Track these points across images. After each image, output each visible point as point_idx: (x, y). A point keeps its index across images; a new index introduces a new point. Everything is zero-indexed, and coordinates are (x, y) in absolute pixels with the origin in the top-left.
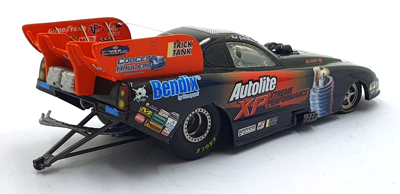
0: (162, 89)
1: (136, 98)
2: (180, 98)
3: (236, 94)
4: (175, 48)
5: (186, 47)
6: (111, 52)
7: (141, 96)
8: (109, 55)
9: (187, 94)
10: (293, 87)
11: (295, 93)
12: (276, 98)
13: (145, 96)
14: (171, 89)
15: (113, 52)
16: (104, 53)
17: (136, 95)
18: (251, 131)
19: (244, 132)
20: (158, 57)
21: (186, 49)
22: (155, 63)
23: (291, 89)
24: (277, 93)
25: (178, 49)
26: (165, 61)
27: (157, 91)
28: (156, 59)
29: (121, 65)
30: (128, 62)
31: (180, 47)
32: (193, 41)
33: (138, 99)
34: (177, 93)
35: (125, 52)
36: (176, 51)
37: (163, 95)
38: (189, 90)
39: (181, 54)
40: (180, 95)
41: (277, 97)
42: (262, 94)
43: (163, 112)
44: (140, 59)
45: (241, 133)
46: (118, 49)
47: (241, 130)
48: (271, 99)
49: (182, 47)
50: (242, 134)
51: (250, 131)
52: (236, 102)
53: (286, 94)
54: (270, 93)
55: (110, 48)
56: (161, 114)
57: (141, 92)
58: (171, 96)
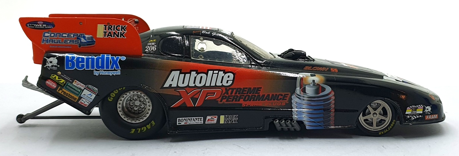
0: (75, 62)
1: (47, 65)
2: (96, 73)
3: (172, 80)
4: (105, 30)
5: (119, 30)
6: (37, 26)
7: (51, 64)
8: (35, 28)
9: (104, 70)
10: (261, 88)
11: (265, 95)
12: (233, 94)
13: (57, 65)
14: (85, 64)
15: (38, 26)
16: (29, 26)
17: (47, 63)
18: (196, 123)
19: (185, 122)
20: (87, 36)
21: (118, 33)
22: (83, 40)
23: (259, 89)
24: (235, 90)
25: (109, 31)
26: (95, 40)
27: (70, 62)
28: (84, 37)
29: (47, 38)
30: (54, 36)
31: (111, 30)
32: (127, 26)
33: (48, 66)
34: (93, 67)
35: (51, 28)
36: (108, 33)
37: (75, 67)
38: (107, 67)
39: (113, 36)
40: (96, 70)
41: (236, 94)
42: (210, 87)
43: (77, 83)
44: (66, 35)
45: (181, 122)
46: (43, 24)
47: (181, 118)
48: (226, 95)
49: (114, 30)
50: (183, 123)
51: (194, 122)
52: (174, 89)
53: (250, 93)
54: (224, 88)
55: (36, 23)
56: (75, 85)
57: (52, 61)
58: (86, 69)
